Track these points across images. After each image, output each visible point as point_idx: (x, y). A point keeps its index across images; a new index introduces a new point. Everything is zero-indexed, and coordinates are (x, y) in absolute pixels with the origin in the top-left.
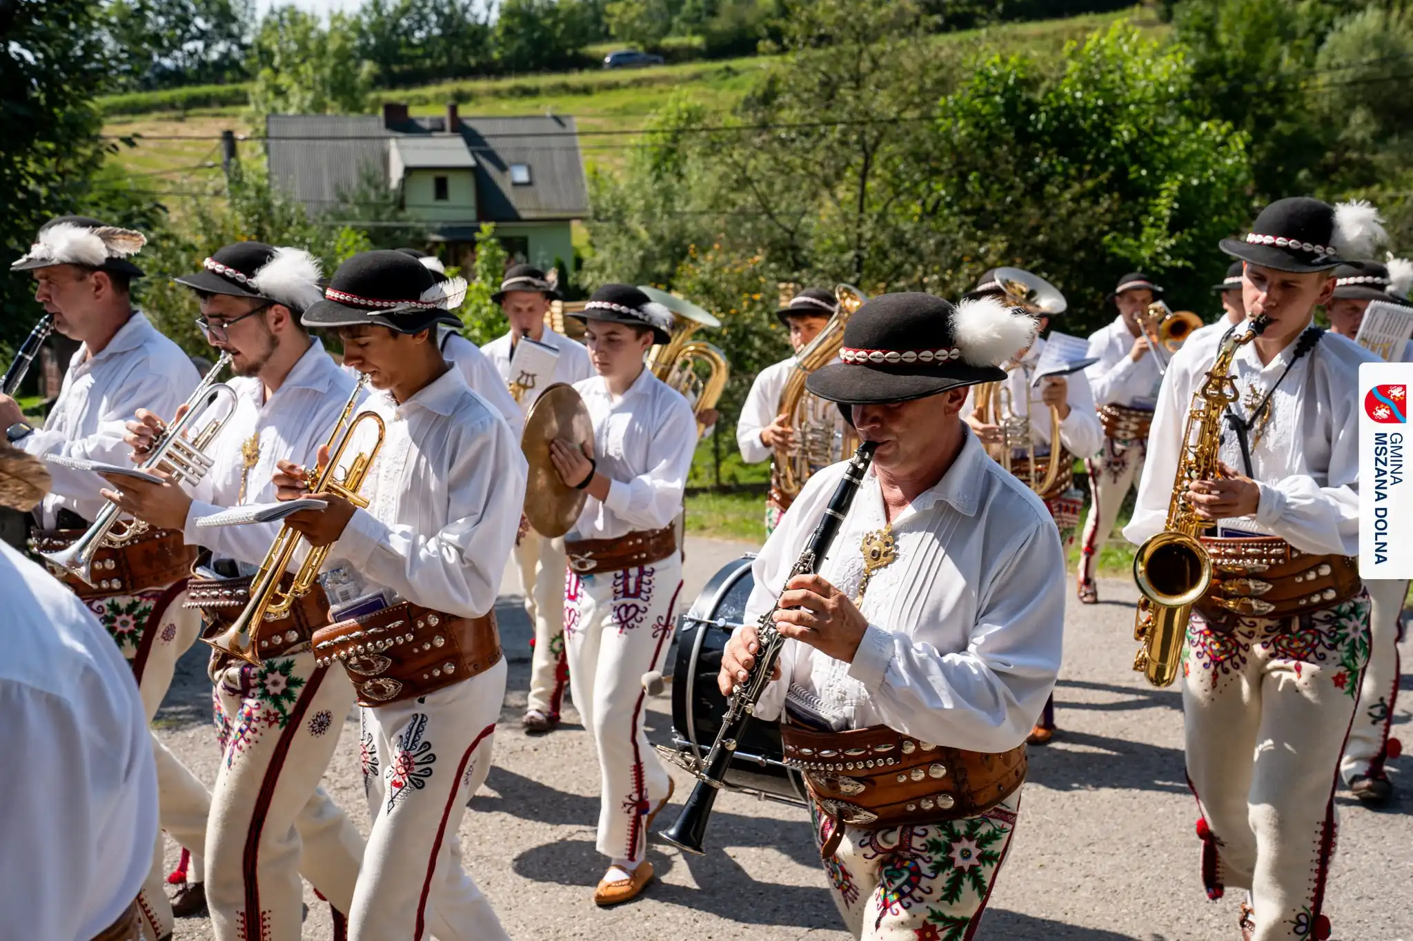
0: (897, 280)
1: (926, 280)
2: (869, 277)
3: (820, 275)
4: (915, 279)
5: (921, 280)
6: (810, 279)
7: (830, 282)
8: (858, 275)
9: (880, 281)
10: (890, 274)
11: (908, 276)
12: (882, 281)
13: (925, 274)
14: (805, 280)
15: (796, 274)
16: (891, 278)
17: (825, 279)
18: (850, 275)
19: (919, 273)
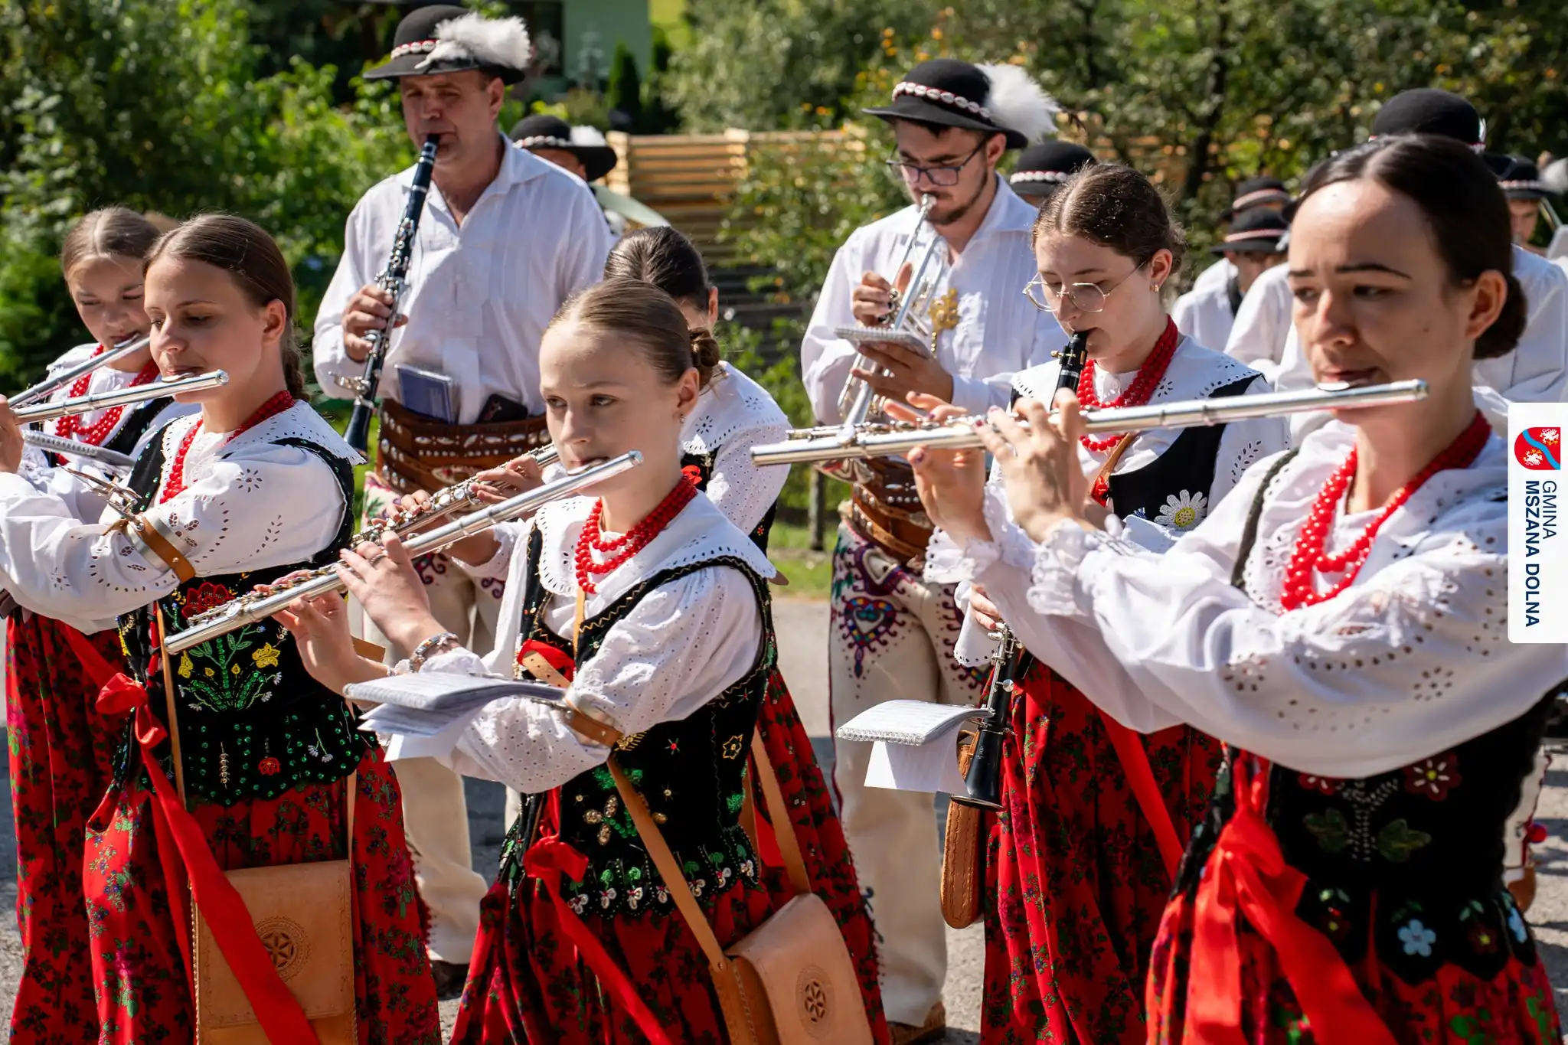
0: (1296, 109)
1: (1355, 111)
2: (1238, 102)
3: (1140, 98)
4: (1334, 108)
5: (1345, 111)
6: (1120, 106)
7: (1160, 111)
8: (1217, 99)
9: (1260, 111)
10: (1282, 99)
11: (1318, 102)
12: (1266, 111)
13: (1355, 98)
14: (1110, 107)
15: (1093, 94)
16: (1285, 105)
17: (1150, 104)
18: (1201, 97)
19: (1343, 98)
